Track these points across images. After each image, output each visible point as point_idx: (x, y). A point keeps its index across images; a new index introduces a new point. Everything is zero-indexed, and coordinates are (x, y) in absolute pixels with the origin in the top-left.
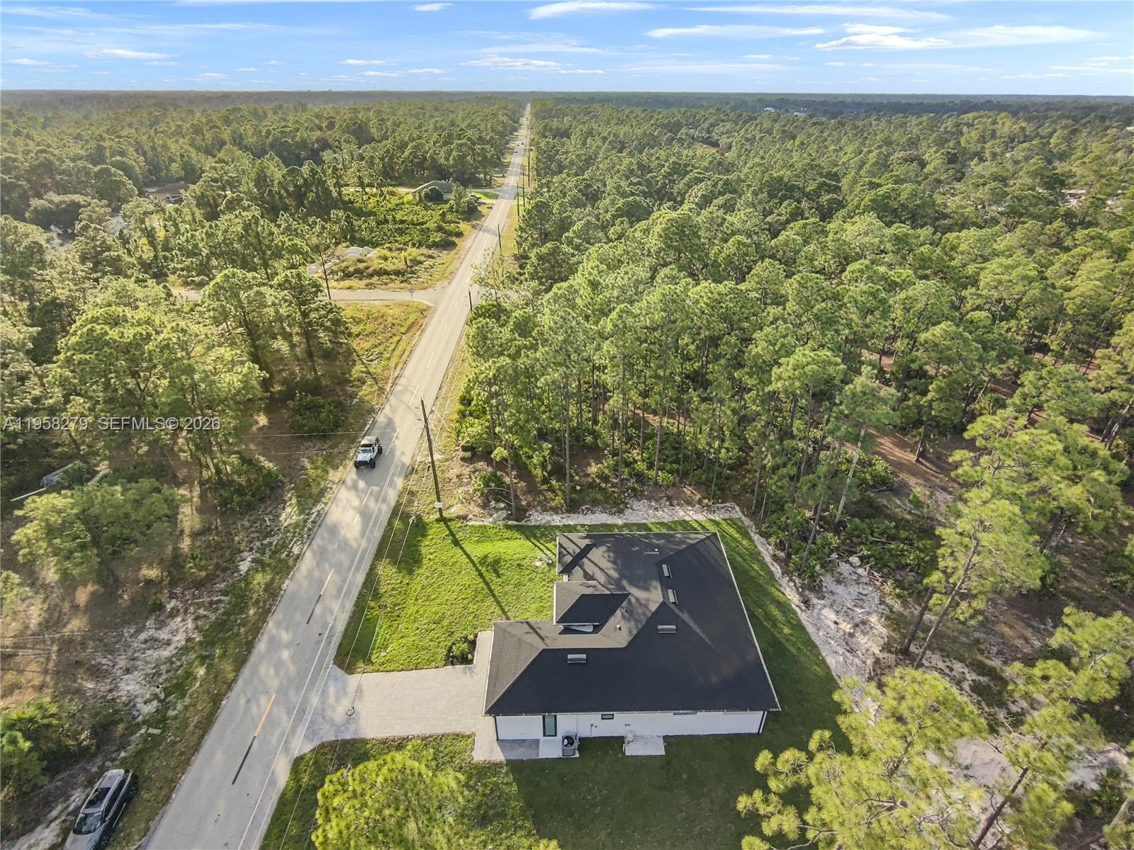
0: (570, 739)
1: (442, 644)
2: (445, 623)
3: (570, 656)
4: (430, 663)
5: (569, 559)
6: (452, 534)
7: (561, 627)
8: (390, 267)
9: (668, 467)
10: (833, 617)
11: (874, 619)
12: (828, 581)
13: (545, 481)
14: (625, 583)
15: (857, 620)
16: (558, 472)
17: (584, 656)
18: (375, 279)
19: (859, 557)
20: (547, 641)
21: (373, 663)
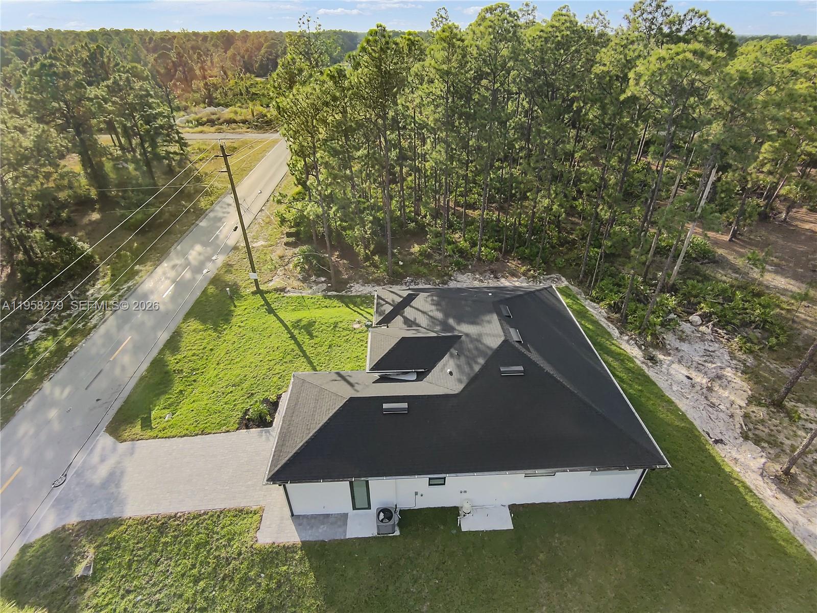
0: (387, 513)
1: (239, 407)
2: (246, 385)
3: (385, 406)
4: (221, 427)
5: (388, 309)
6: (267, 303)
7: (376, 376)
8: (238, 118)
9: (491, 245)
10: (685, 372)
11: (729, 373)
12: (670, 339)
13: (367, 258)
14: (451, 321)
15: (712, 375)
16: (381, 250)
17: (405, 405)
18: (224, 127)
19: (700, 315)
20: (357, 387)
21: (152, 428)
